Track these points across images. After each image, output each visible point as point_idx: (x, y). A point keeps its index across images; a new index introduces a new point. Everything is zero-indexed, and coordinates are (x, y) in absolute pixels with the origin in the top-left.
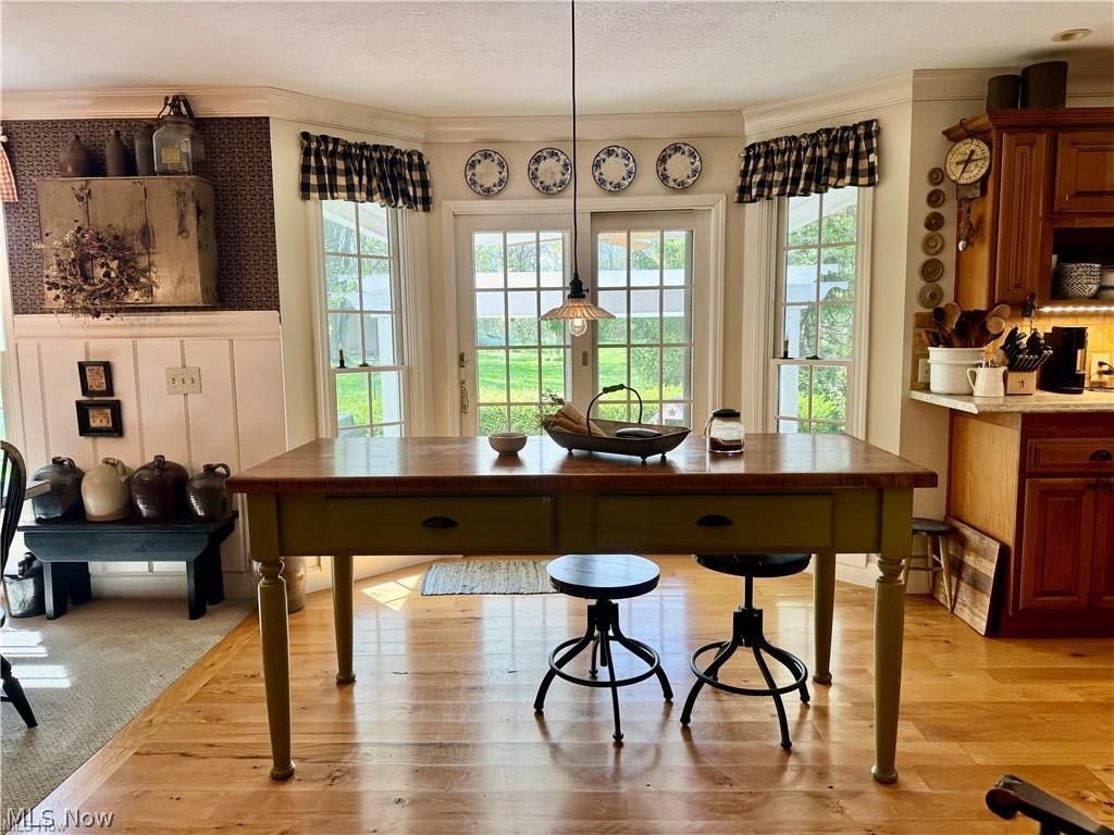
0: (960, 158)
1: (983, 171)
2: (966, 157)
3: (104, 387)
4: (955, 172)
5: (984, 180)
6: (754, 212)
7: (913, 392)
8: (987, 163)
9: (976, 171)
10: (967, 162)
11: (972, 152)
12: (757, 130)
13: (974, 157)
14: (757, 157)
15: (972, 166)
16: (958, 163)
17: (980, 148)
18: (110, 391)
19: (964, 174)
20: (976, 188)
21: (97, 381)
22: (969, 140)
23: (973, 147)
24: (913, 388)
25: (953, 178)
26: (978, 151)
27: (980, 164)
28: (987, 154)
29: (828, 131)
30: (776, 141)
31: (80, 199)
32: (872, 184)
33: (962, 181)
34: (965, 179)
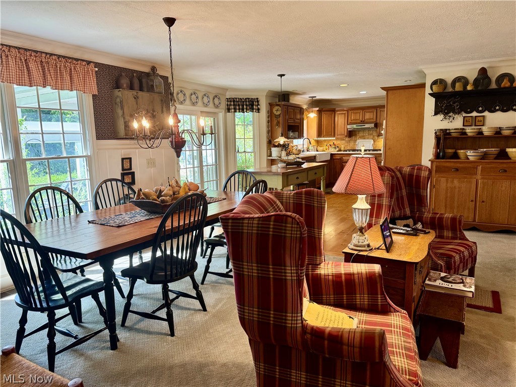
1: (280, 113)
3: (129, 167)
4: (275, 112)
6: (229, 115)
7: (268, 157)
8: (281, 111)
10: (277, 110)
12: (229, 95)
14: (231, 101)
16: (275, 110)
17: (280, 108)
18: (131, 168)
20: (278, 116)
21: (127, 166)
22: (277, 106)
23: (278, 108)
27: (279, 111)
29: (249, 99)
30: (236, 98)
31: (135, 98)
32: (259, 112)
34: (277, 114)
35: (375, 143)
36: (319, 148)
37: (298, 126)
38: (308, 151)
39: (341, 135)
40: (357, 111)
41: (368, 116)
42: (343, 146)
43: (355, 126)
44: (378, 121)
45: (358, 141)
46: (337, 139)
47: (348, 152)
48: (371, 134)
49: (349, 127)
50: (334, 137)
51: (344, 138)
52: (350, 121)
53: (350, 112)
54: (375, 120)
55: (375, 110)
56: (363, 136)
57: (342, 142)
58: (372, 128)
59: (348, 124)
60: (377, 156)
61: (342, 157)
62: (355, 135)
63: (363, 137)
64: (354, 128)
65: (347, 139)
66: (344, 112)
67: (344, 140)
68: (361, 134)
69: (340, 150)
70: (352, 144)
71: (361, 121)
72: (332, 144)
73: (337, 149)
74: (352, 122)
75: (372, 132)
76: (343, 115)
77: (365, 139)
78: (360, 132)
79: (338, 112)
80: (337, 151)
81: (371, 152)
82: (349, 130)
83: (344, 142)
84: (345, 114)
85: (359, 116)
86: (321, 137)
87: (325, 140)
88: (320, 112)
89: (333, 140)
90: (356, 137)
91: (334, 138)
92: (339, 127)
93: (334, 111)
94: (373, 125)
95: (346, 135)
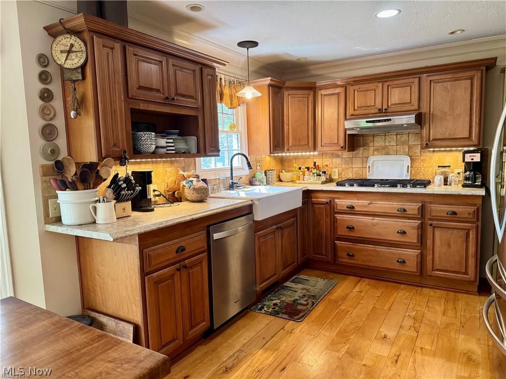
0: (63, 48)
1: (82, 61)
2: (68, 48)
4: (60, 58)
5: (83, 67)
7: (47, 226)
8: (84, 56)
9: (76, 60)
10: (69, 52)
11: (72, 45)
13: (74, 49)
15: (73, 55)
16: (62, 52)
17: (78, 44)
19: (67, 61)
20: (78, 73)
22: (68, 36)
23: (72, 42)
24: (47, 222)
25: (59, 62)
26: (76, 45)
27: (79, 55)
28: (84, 48)
33: (66, 66)
34: (69, 65)
35: (416, 165)
36: (285, 175)
37: (196, 117)
38: (251, 183)
39: (331, 144)
40: (367, 86)
41: (398, 95)
42: (336, 170)
43: (363, 123)
44: (424, 110)
45: (372, 159)
46: (322, 154)
47: (347, 188)
48: (403, 143)
49: (348, 124)
50: (315, 148)
51: (340, 153)
52: (350, 111)
53: (351, 89)
54: (416, 107)
55: (416, 80)
56: (384, 148)
57: (334, 160)
58: (410, 126)
59: (346, 119)
60: (427, 199)
61: (334, 198)
62: (365, 145)
63: (385, 150)
64: (362, 128)
65: (346, 154)
66: (337, 91)
67: (338, 156)
68: (379, 142)
69: (330, 180)
70: (357, 165)
71: (380, 111)
72: (311, 165)
73: (323, 178)
74: (356, 113)
75: (405, 137)
76: (334, 98)
77: (388, 154)
78: (376, 139)
79: (324, 92)
80: (323, 183)
81: (409, 190)
82: (348, 132)
83: (338, 160)
84: (338, 94)
85: (373, 98)
86: (283, 151)
87: (296, 158)
88: (277, 90)
89: (314, 156)
90: (369, 150)
91: (316, 153)
92: (326, 126)
93: (312, 89)
94: (410, 119)
95: (342, 143)
